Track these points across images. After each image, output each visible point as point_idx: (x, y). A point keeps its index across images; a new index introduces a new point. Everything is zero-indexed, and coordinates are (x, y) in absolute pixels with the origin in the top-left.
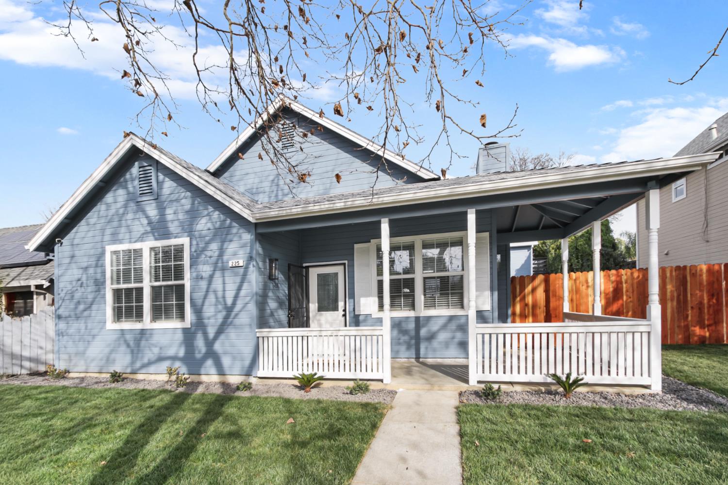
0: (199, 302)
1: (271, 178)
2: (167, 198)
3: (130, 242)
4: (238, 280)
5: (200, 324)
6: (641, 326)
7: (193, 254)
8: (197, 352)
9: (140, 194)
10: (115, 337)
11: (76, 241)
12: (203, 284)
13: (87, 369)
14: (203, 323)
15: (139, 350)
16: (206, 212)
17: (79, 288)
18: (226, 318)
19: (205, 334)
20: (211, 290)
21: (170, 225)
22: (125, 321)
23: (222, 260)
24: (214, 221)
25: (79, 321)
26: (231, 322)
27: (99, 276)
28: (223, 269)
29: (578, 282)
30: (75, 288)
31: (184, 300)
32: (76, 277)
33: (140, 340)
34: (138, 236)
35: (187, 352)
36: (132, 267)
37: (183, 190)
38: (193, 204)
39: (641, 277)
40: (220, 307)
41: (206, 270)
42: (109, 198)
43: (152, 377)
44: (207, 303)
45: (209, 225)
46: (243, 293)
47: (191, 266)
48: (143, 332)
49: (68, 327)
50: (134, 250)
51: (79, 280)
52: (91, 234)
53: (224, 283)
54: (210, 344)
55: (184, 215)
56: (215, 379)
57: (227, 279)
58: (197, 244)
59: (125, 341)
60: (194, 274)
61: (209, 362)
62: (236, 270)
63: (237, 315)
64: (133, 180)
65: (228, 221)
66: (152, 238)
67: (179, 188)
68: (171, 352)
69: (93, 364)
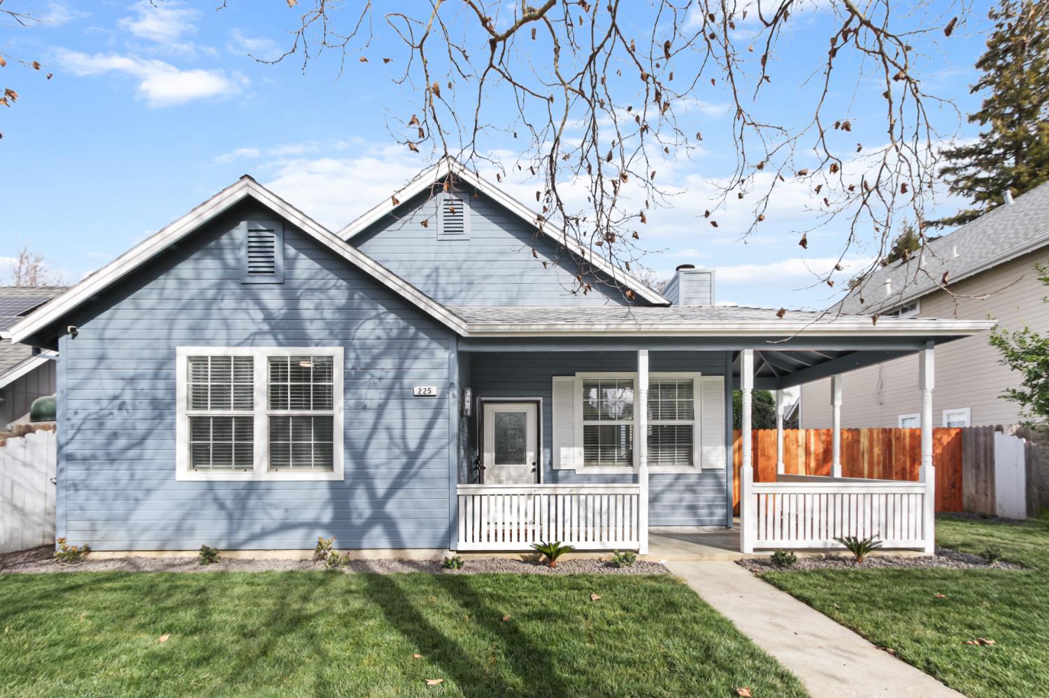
0: (360, 443)
1: (426, 272)
2: (302, 284)
3: (228, 345)
4: (429, 413)
5: (361, 474)
6: (916, 487)
7: (349, 373)
8: (354, 516)
9: (250, 272)
10: (191, 494)
11: (108, 334)
12: (369, 417)
13: (131, 545)
14: (367, 474)
15: (243, 514)
16: (373, 313)
17: (115, 411)
18: (407, 467)
19: (371, 489)
20: (381, 426)
21: (307, 324)
22: (213, 468)
23: (401, 384)
24: (389, 327)
25: (115, 466)
26: (416, 474)
27: (160, 394)
28: (403, 397)
29: (788, 440)
30: (108, 411)
31: (332, 440)
32: (110, 393)
33: (247, 497)
34: (246, 336)
35: (336, 517)
36: (232, 384)
37: (331, 276)
38: (351, 298)
39: (850, 438)
40: (397, 451)
41: (373, 396)
42: (185, 269)
43: (269, 555)
44: (374, 444)
45: (380, 332)
46: (435, 432)
47: (346, 389)
48: (252, 486)
49: (88, 475)
50: (235, 357)
51: (115, 398)
52: (143, 324)
53: (404, 418)
54: (378, 504)
55: (334, 313)
56: (387, 554)
57: (408, 412)
58: (357, 358)
59: (216, 499)
60: (352, 402)
61: (378, 531)
62: (426, 400)
63: (425, 463)
64: (235, 248)
65: (412, 330)
66: (273, 341)
67: (326, 272)
68: (308, 515)
69: (145, 537)
